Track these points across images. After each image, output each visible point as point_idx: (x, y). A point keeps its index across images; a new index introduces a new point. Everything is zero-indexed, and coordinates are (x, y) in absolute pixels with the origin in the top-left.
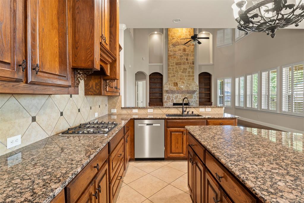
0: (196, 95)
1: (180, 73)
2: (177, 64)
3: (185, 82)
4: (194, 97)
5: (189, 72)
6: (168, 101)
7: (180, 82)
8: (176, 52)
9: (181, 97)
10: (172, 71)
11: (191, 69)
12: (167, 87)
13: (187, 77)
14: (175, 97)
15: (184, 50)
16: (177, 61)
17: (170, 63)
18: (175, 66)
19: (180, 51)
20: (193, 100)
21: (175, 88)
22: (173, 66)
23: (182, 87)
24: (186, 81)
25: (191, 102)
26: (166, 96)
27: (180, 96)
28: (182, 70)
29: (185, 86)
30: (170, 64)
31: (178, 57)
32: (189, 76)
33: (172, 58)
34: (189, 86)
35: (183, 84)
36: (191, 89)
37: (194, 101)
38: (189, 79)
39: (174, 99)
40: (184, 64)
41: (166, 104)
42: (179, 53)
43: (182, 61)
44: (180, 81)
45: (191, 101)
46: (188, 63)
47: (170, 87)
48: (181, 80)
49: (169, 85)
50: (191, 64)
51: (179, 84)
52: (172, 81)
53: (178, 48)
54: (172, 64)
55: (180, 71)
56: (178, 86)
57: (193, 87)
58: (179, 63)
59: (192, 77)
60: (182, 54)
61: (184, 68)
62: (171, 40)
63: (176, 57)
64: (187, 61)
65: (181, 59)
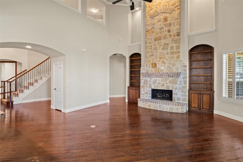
0: (182, 80)
1: (160, 50)
2: (156, 40)
3: (166, 62)
4: (179, 82)
5: (172, 48)
6: (145, 85)
7: (160, 63)
8: (155, 24)
9: (160, 82)
10: (150, 49)
11: (175, 43)
12: (144, 69)
13: (169, 55)
14: (153, 81)
15: (166, 19)
16: (156, 35)
17: (148, 39)
18: (154, 42)
19: (159, 23)
20: (178, 86)
21: (153, 70)
22: (151, 43)
23: (162, 68)
24: (167, 60)
25: (175, 89)
26: (143, 79)
27: (159, 80)
28: (162, 47)
29: (166, 67)
30: (148, 41)
31: (157, 31)
32: (172, 53)
33: (149, 33)
34: (171, 66)
35: (164, 65)
36: (174, 71)
37: (180, 88)
38: (172, 58)
39: (152, 83)
40: (165, 38)
41: (142, 89)
42: (158, 26)
43: (162, 35)
44: (159, 61)
45: (175, 87)
46: (170, 36)
47: (148, 69)
48: (161, 60)
49: (147, 66)
50: (174, 36)
51: (158, 65)
52: (150, 62)
53: (157, 19)
54: (150, 41)
55: (160, 48)
56: (156, 68)
57: (177, 69)
58: (159, 38)
59: (176, 54)
60: (162, 26)
61: (165, 44)
62: (149, 12)
63: (155, 31)
64: (169, 33)
65: (161, 32)
